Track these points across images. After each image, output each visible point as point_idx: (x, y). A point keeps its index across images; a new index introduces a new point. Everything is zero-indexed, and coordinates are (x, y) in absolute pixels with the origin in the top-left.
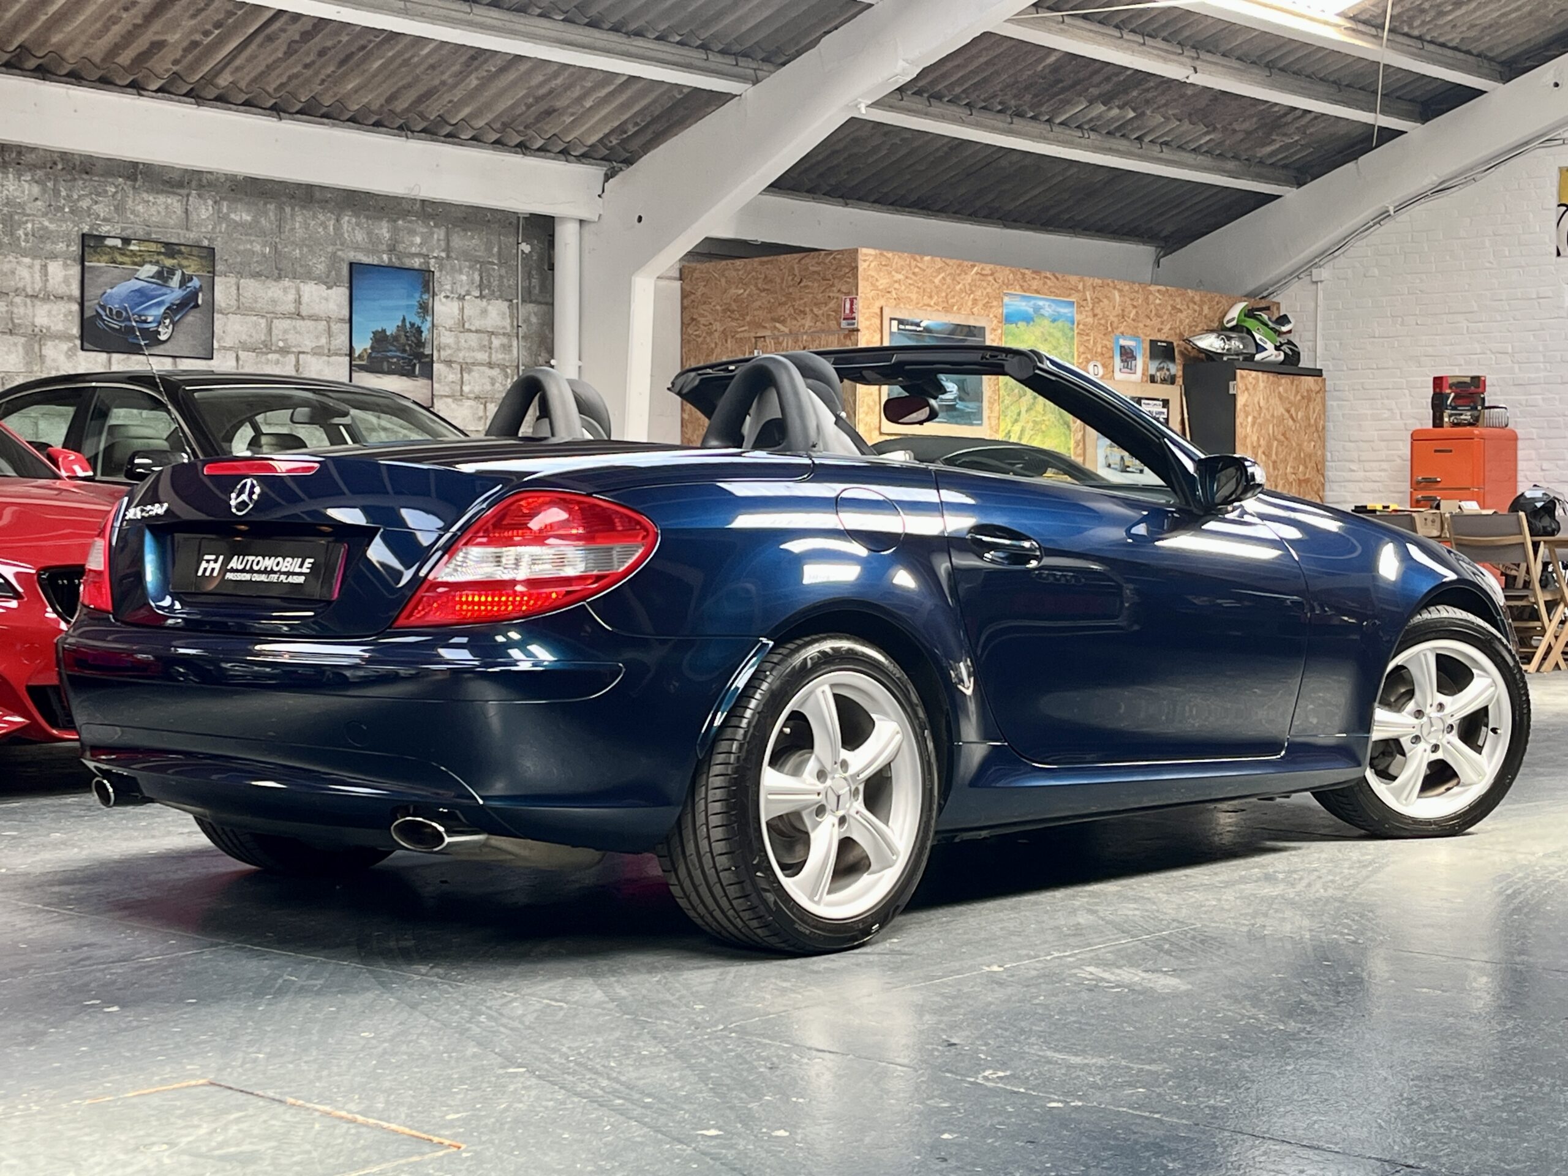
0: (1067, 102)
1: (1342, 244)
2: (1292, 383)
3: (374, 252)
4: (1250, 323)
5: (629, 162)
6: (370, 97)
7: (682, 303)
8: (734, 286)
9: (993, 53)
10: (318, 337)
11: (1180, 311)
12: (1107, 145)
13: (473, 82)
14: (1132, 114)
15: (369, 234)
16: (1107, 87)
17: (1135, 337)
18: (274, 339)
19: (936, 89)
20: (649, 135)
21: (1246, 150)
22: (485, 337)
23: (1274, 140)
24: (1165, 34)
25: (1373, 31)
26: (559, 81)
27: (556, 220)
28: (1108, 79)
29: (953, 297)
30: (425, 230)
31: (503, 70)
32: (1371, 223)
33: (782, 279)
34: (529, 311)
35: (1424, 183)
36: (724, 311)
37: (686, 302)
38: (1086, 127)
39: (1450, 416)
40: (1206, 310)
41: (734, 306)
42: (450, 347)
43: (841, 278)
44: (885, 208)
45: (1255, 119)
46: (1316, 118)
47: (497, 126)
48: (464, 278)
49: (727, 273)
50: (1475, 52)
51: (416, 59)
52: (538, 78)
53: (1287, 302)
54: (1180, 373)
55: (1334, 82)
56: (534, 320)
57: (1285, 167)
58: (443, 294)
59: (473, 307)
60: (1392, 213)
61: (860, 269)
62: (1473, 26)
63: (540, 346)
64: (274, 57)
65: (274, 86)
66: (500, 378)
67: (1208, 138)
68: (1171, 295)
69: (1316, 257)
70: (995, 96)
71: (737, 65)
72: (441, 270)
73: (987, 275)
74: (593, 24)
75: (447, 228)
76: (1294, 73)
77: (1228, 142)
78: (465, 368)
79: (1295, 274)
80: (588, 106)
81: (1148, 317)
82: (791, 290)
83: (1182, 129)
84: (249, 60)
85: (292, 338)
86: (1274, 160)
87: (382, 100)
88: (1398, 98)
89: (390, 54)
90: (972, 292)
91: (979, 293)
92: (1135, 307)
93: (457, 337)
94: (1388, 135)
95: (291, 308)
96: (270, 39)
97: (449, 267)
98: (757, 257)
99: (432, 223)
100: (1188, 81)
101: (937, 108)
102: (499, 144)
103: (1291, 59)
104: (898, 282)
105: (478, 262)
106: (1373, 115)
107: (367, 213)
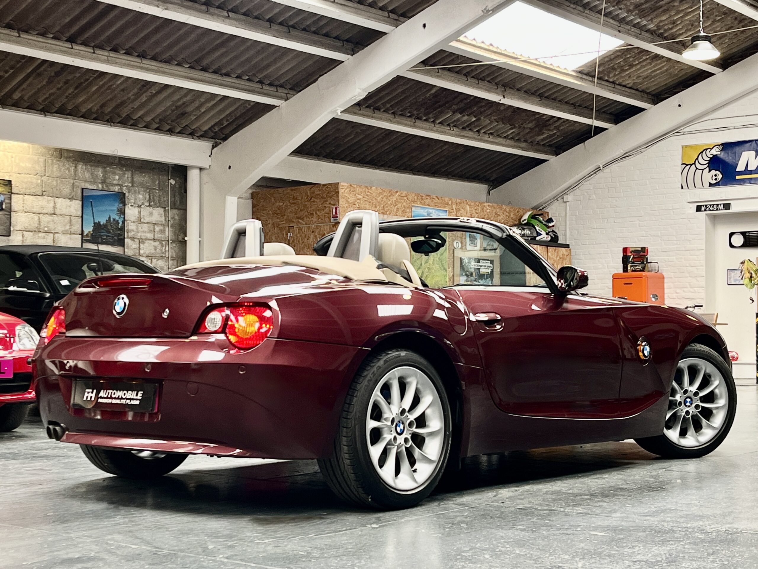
0: (442, 113)
1: (579, 183)
2: (555, 251)
3: (95, 183)
4: (533, 222)
5: (225, 139)
6: (91, 105)
7: (253, 210)
8: (278, 201)
9: (405, 87)
10: (65, 225)
11: (499, 215)
12: (462, 134)
13: (144, 98)
15: (92, 174)
16: (462, 105)
18: (42, 227)
19: (377, 105)
20: (234, 126)
21: (531, 138)
22: (152, 225)
23: (544, 133)
24: (488, 79)
25: (591, 79)
26: (188, 98)
27: (188, 168)
28: (461, 101)
29: (387, 207)
30: (121, 172)
31: (159, 92)
32: (592, 173)
33: (302, 198)
34: (173, 213)
35: (617, 154)
36: (274, 214)
37: (254, 209)
38: (452, 125)
39: (631, 266)
40: (512, 215)
41: (278, 211)
42: (133, 231)
43: (331, 197)
44: (354, 164)
45: (534, 122)
46: (564, 122)
47: (157, 120)
48: (141, 196)
49: (275, 195)
50: (639, 90)
51: (114, 86)
52: (176, 97)
53: (552, 211)
55: (572, 104)
56: (176, 217)
57: (550, 146)
58: (130, 204)
59: (145, 211)
60: (602, 168)
61: (340, 193)
62: (638, 77)
63: (180, 231)
64: (41, 84)
65: (43, 98)
66: (159, 247)
67: (512, 131)
68: (494, 208)
69: (565, 190)
70: (406, 109)
71: (277, 91)
72: (129, 192)
73: (404, 197)
74: (204, 70)
75: (132, 171)
76: (552, 99)
78: (141, 241)
79: (556, 198)
80: (203, 110)
82: (306, 203)
84: (29, 85)
85: (51, 226)
86: (544, 142)
87: (98, 107)
88: (604, 112)
89: (101, 83)
90: (396, 205)
91: (399, 205)
92: (477, 213)
93: (137, 226)
94: (599, 130)
95: (51, 211)
96: (39, 75)
97: (133, 191)
98: (290, 187)
99: (124, 169)
100: (501, 102)
101: (377, 114)
102: (158, 130)
103: (551, 93)
104: (360, 199)
105: (148, 188)
106: (591, 120)
107: (91, 163)
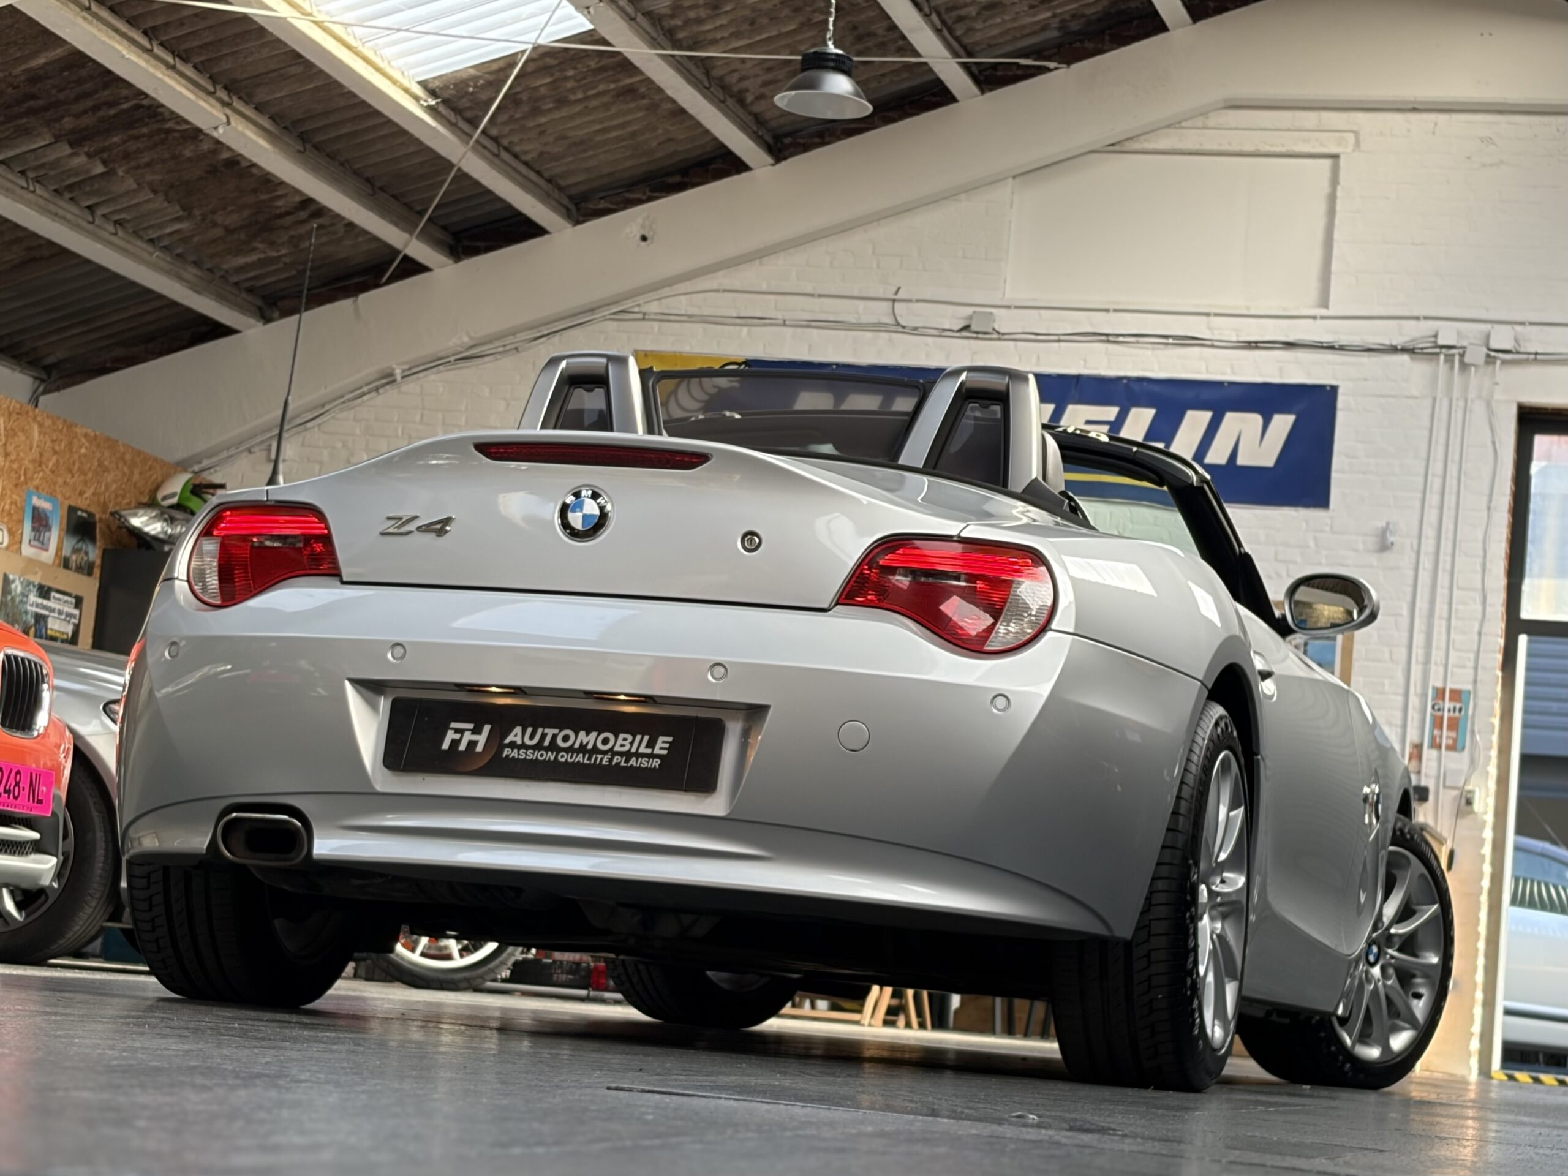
0: (27, 131)
4: (195, 503)
11: (106, 470)
12: (53, 207)
14: (100, 169)
16: (87, 120)
17: (51, 496)
21: (213, 256)
23: (254, 249)
24: (198, 59)
32: (365, 389)
35: (451, 344)
40: (136, 477)
50: (546, 174)
54: (98, 562)
55: (368, 181)
60: (399, 378)
67: (177, 226)
68: (98, 446)
76: (328, 156)
77: (196, 239)
79: (245, 445)
81: (70, 471)
83: (151, 206)
86: (244, 276)
88: (431, 220)
92: (55, 452)
100: (214, 134)
103: (333, 135)
106: (406, 236)
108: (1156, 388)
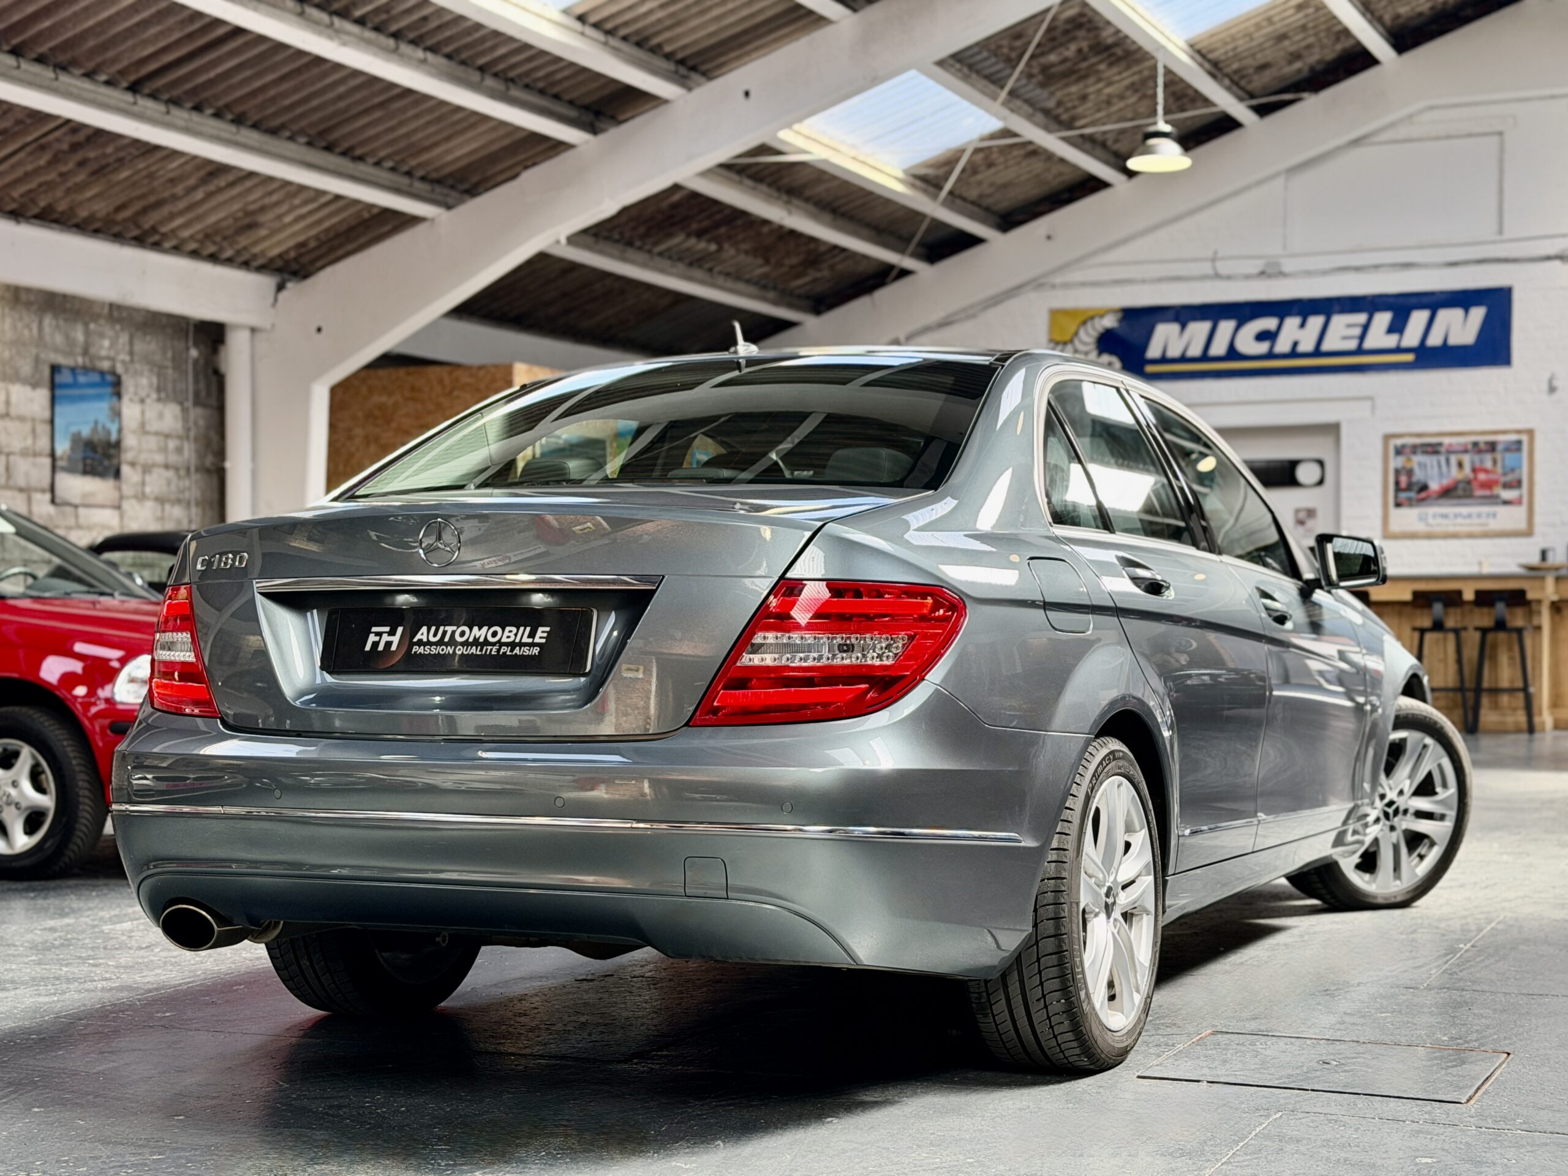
0: (670, 235)
3: (70, 354)
5: (304, 276)
8: (377, 394)
10: (24, 439)
15: (67, 336)
22: (162, 439)
27: (228, 328)
30: (113, 334)
31: (232, 184)
33: (431, 390)
34: (197, 414)
38: (677, 258)
42: (134, 449)
43: (495, 390)
46: (849, 256)
47: (200, 237)
48: (144, 381)
51: (161, 172)
52: (258, 194)
56: (201, 423)
57: (807, 297)
58: (129, 397)
59: (153, 409)
61: (515, 382)
62: (991, 185)
64: (36, 165)
65: (23, 191)
66: (175, 480)
67: (761, 270)
71: (435, 190)
72: (125, 373)
75: (131, 332)
77: (772, 275)
78: (147, 469)
80: (287, 220)
82: (441, 400)
83: (745, 262)
86: (803, 290)
87: (111, 208)
89: (140, 166)
93: (139, 439)
95: (2, 409)
97: (132, 370)
99: (118, 328)
102: (195, 254)
105: (155, 366)
107: (64, 315)
108: (1391, 300)
